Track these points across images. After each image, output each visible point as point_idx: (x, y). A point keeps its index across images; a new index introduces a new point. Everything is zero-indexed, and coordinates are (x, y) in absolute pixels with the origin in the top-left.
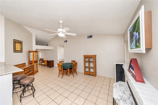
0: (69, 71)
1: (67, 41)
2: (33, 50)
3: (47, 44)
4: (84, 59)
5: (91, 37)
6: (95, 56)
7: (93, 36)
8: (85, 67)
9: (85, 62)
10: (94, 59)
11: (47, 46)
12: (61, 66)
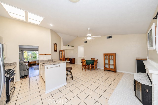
0: (91, 66)
1: (87, 42)
2: (61, 50)
3: (69, 45)
4: (104, 56)
5: (110, 37)
6: (115, 54)
7: (112, 37)
8: (105, 64)
9: (105, 59)
10: (114, 57)
11: (69, 46)
12: (85, 62)
